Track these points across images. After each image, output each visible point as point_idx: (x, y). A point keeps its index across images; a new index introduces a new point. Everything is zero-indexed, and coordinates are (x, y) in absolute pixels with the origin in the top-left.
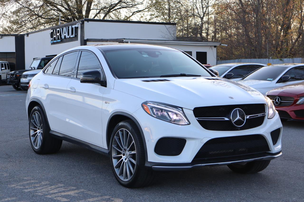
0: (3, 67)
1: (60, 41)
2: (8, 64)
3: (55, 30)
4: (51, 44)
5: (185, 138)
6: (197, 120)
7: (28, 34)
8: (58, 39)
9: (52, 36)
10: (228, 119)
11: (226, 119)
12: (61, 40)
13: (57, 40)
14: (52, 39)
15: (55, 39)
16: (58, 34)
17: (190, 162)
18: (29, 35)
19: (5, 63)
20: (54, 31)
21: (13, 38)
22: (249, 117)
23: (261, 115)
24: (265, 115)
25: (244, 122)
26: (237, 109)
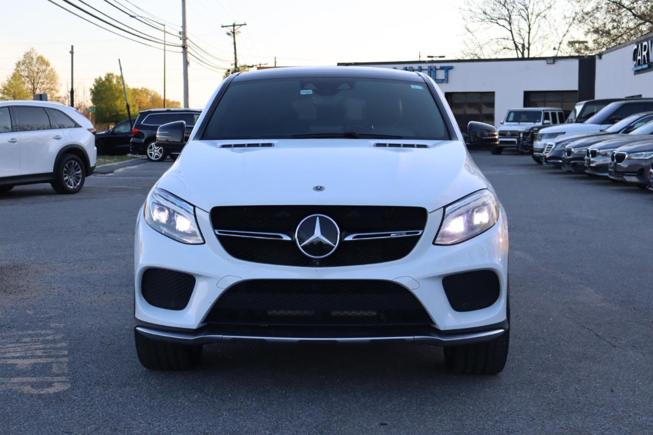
0: (548, 119)
1: (646, 66)
2: (561, 113)
3: (640, 45)
4: (635, 74)
5: (194, 274)
6: (217, 236)
7: (600, 55)
8: (645, 63)
9: (635, 58)
10: (289, 239)
11: (286, 238)
12: (648, 65)
13: (642, 65)
14: (635, 63)
15: (639, 64)
16: (645, 53)
17: (195, 327)
18: (603, 56)
19: (554, 111)
20: (638, 47)
21: (576, 63)
22: (354, 238)
23: (403, 234)
24: (419, 234)
25: (333, 247)
26: (317, 216)
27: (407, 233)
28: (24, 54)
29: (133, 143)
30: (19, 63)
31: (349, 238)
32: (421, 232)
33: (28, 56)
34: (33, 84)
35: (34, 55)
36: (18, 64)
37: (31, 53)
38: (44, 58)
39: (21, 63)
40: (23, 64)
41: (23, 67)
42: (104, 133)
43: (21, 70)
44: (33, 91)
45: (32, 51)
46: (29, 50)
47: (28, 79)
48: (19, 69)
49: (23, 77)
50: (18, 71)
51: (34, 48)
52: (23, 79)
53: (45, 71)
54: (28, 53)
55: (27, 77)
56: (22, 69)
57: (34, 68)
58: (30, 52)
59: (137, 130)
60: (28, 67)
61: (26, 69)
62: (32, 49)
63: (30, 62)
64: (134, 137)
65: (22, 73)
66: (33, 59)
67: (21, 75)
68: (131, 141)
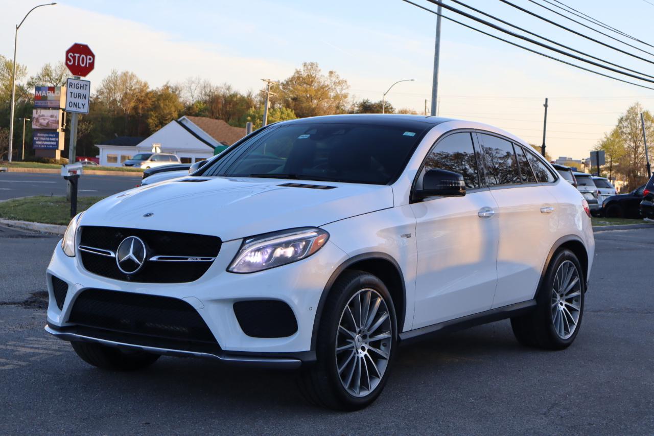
11: (112, 255)
22: (159, 258)
23: (198, 259)
24: (211, 260)
25: (139, 265)
26: (133, 238)
27: (202, 259)
28: (628, 109)
29: (644, 206)
30: (622, 119)
31: (154, 259)
32: (213, 259)
33: (632, 111)
34: (635, 142)
35: (639, 110)
36: (621, 121)
37: (636, 108)
38: (649, 114)
39: (624, 120)
40: (626, 120)
41: (625, 124)
42: (627, 194)
43: (623, 126)
44: (635, 149)
45: (636, 106)
46: (634, 105)
47: (630, 137)
48: (621, 125)
49: (626, 134)
50: (621, 128)
51: (639, 103)
52: (625, 136)
53: (649, 128)
54: (632, 108)
55: (629, 134)
56: (625, 125)
57: (637, 125)
58: (635, 106)
59: (648, 192)
60: (631, 124)
61: (629, 125)
62: (637, 104)
63: (633, 118)
64: (645, 199)
65: (624, 130)
66: (637, 115)
67: (622, 132)
68: (641, 203)
